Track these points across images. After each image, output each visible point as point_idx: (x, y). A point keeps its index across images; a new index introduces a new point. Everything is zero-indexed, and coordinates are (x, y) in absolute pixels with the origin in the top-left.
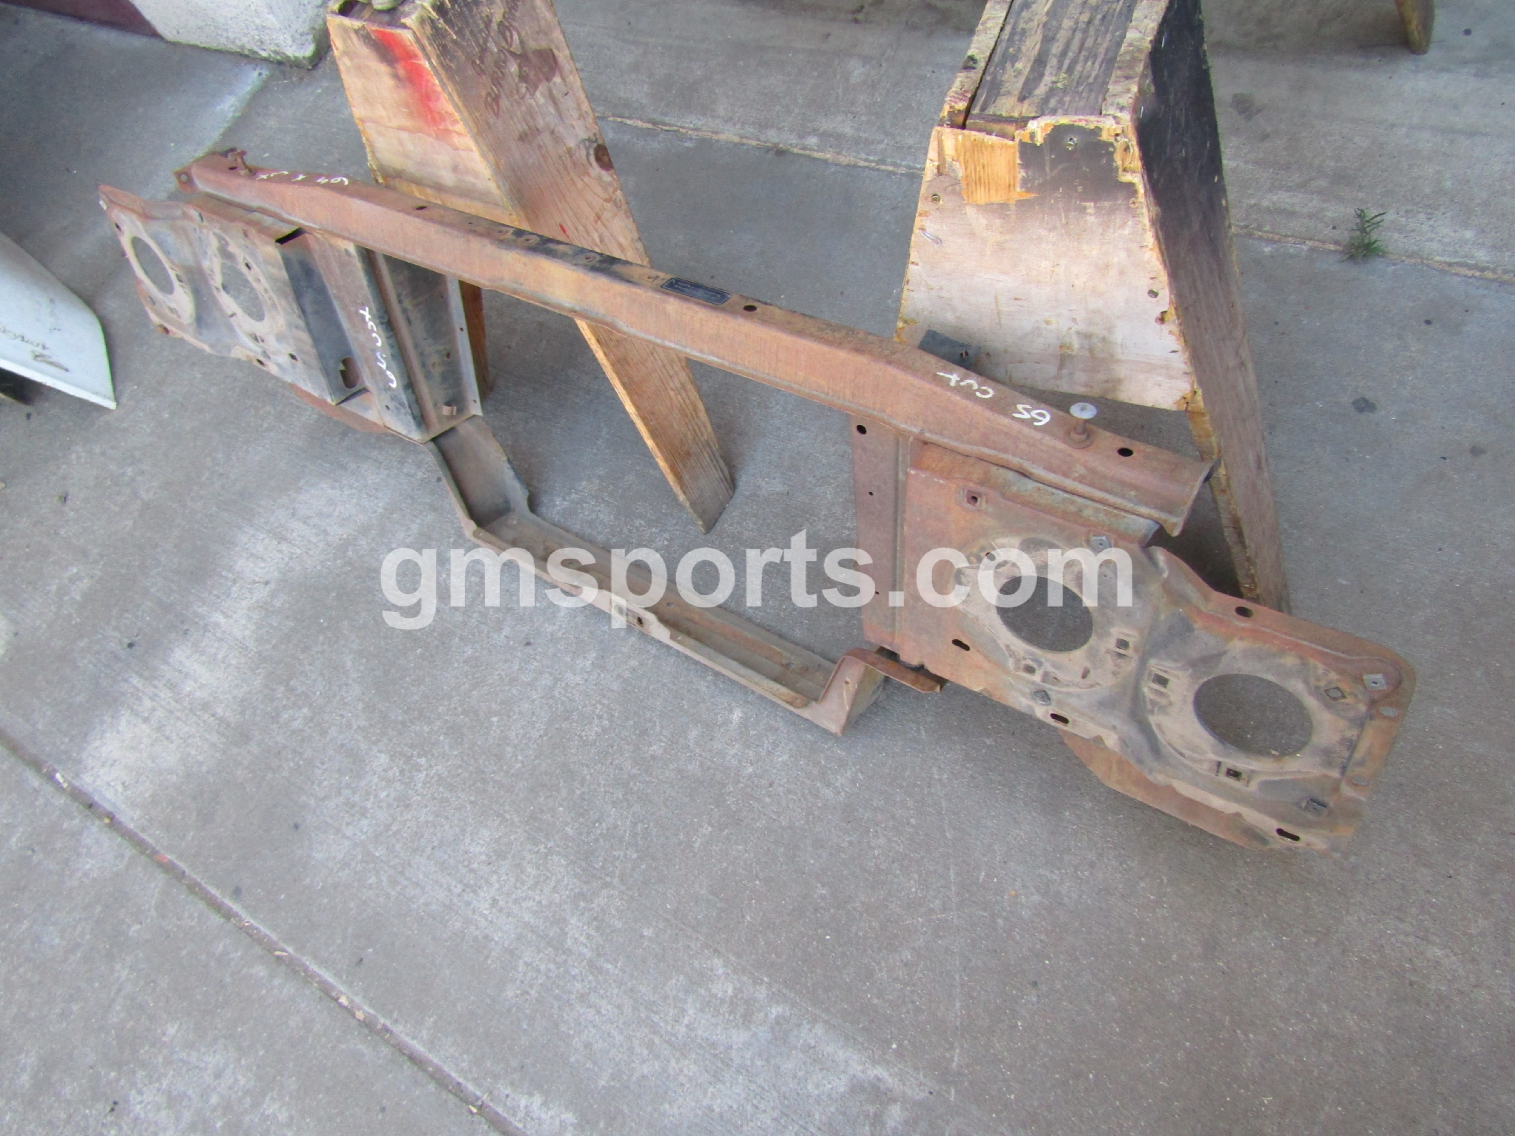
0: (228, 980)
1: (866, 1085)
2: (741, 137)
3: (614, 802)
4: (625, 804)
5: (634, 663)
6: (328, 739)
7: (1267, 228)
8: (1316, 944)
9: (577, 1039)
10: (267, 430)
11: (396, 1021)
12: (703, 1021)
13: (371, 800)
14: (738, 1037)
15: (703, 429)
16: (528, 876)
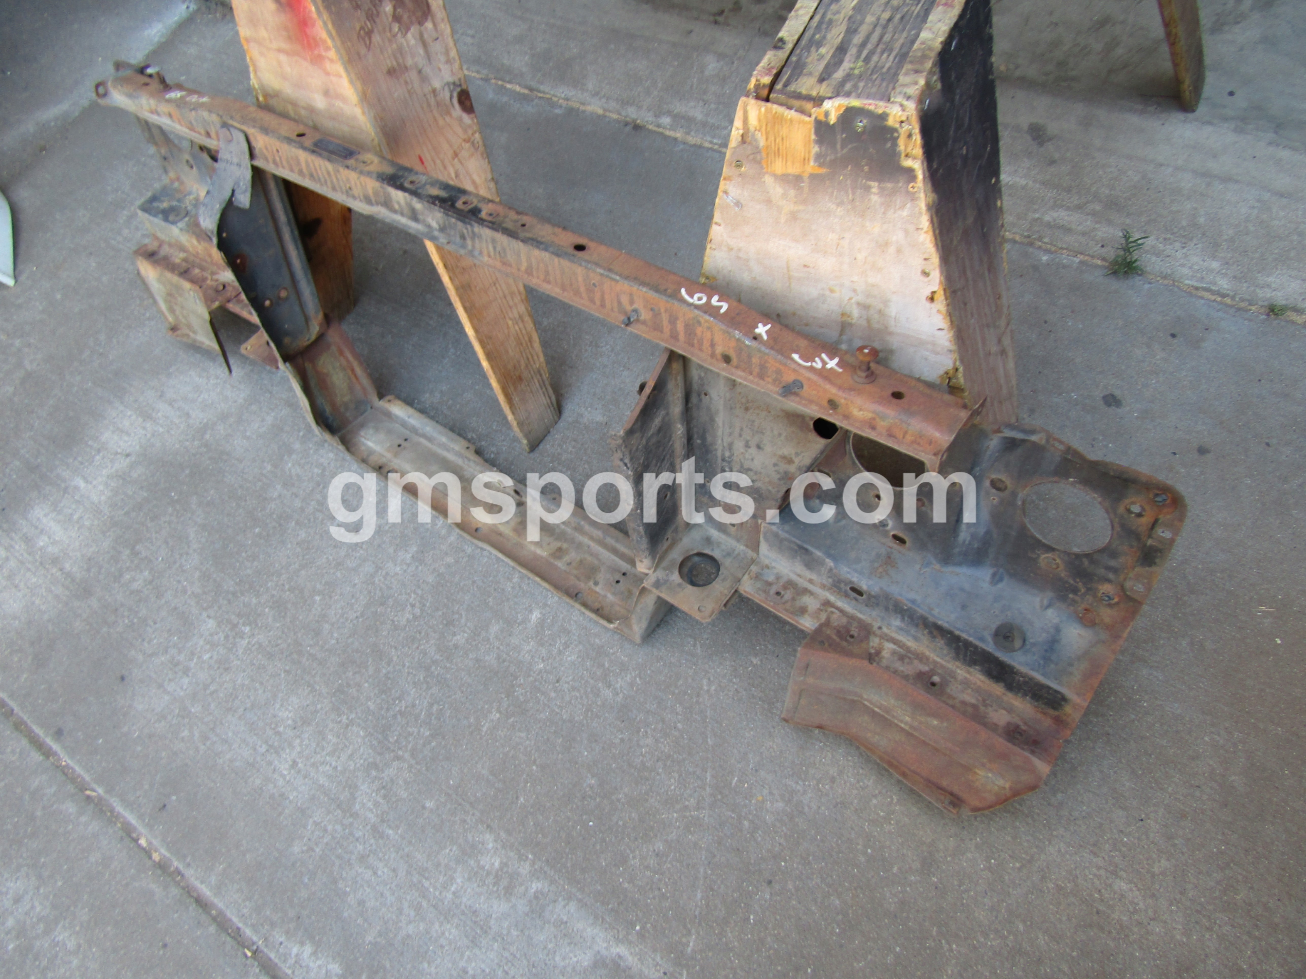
0: (39, 813)
1: (608, 961)
2: (605, 110)
3: (414, 683)
4: (425, 686)
5: (449, 560)
6: (163, 601)
7: (1046, 240)
8: (1020, 869)
9: (352, 896)
10: (149, 319)
11: (189, 865)
12: (469, 890)
13: (195, 660)
14: (499, 907)
15: (535, 358)
16: (328, 743)
